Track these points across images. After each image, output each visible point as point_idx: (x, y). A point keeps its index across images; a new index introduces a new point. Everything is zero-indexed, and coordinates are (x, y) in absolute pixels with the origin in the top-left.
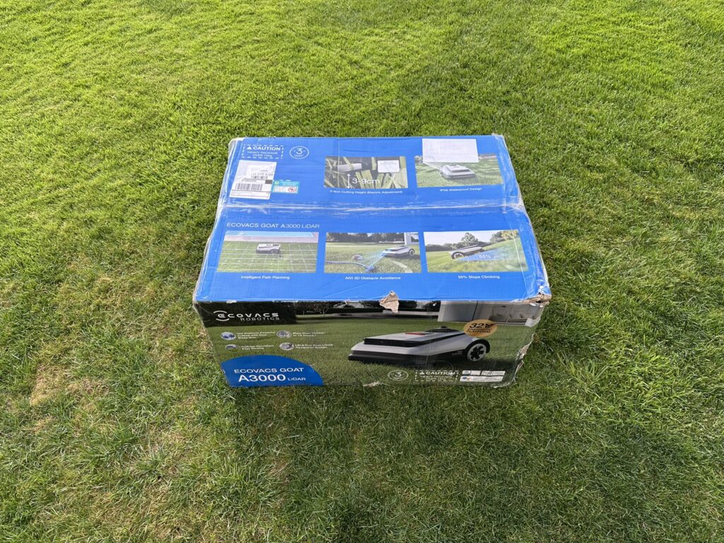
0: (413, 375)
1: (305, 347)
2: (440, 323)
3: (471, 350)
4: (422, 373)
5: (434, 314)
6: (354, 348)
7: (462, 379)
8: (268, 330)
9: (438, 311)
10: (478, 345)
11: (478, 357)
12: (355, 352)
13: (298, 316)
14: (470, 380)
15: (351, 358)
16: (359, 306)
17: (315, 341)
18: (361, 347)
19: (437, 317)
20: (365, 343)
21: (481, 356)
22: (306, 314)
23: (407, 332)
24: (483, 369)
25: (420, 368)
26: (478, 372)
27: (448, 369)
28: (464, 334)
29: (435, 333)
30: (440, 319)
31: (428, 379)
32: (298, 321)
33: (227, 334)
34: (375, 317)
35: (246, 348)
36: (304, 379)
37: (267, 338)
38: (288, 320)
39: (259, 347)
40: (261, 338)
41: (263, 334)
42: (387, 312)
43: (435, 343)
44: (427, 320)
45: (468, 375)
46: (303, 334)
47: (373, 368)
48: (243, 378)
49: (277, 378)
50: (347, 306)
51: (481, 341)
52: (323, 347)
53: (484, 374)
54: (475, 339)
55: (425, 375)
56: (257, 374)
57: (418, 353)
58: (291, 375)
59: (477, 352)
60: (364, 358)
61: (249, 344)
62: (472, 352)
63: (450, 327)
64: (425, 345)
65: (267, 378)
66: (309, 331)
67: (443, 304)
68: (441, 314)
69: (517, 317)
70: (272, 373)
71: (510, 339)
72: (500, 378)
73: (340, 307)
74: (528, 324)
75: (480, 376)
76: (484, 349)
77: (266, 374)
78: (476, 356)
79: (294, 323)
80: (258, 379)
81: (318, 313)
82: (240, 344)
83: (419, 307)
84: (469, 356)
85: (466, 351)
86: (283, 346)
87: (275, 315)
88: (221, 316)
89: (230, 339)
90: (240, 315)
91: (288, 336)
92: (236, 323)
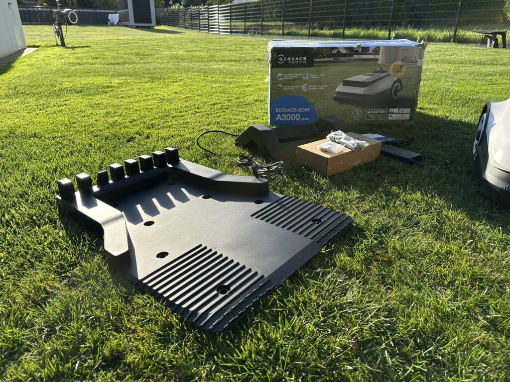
0: (365, 113)
1: (313, 88)
2: (379, 65)
3: (394, 89)
4: (369, 112)
5: (377, 57)
6: (337, 90)
7: (390, 118)
8: (299, 72)
9: (378, 54)
10: (397, 84)
11: (397, 96)
12: (338, 93)
13: (315, 60)
14: (394, 119)
15: (335, 99)
16: (343, 51)
17: (318, 83)
18: (341, 88)
19: (377, 60)
20: (343, 85)
21: (398, 94)
22: (319, 58)
23: (364, 73)
24: (399, 108)
25: (368, 107)
26: (396, 110)
27: (382, 108)
29: (377, 74)
30: (379, 62)
31: (373, 118)
32: (315, 64)
33: (280, 75)
34: (349, 61)
35: (286, 88)
36: (309, 119)
37: (297, 79)
38: (310, 64)
39: (292, 88)
40: (294, 79)
41: (296, 76)
42: (356, 57)
43: (376, 84)
44: (373, 63)
45: (392, 113)
46: (314, 76)
47: (346, 107)
48: (279, 117)
49: (295, 117)
50: (339, 51)
51: (399, 81)
52: (322, 88)
53: (400, 112)
54: (395, 79)
55: (371, 114)
56: (286, 113)
57: (368, 93)
58: (303, 115)
59: (397, 90)
60: (342, 98)
61: (287, 85)
62: (394, 91)
63: (384, 69)
64: (371, 86)
65: (291, 117)
66: (318, 73)
67: (381, 48)
68: (380, 57)
69: (413, 59)
70: (294, 113)
71: (412, 78)
72: (408, 116)
73: (335, 52)
74: (418, 65)
75: (398, 113)
76: (400, 88)
77: (291, 113)
78: (396, 94)
79: (312, 66)
80: (286, 117)
81: (324, 57)
82: (284, 84)
83: (370, 52)
84: (393, 95)
85: (391, 89)
86: (304, 87)
87: (305, 59)
88: (281, 59)
89: (280, 79)
90: (289, 59)
91: (307, 78)
92: (286, 65)
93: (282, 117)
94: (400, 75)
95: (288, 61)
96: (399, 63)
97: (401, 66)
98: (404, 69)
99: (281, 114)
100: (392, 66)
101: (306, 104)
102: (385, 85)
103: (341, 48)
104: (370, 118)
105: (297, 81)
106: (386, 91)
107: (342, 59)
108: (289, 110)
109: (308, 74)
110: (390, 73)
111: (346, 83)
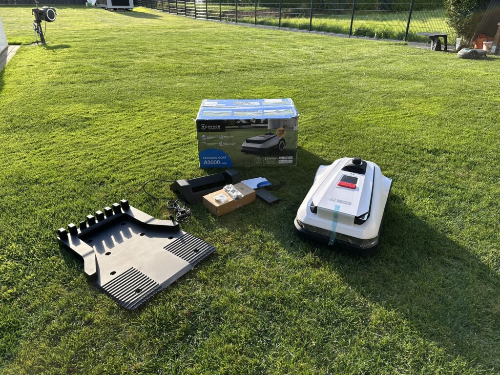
0: (263, 160)
1: (226, 144)
2: (269, 130)
3: (280, 145)
5: (266, 125)
6: (243, 145)
7: (279, 163)
8: (216, 135)
9: (267, 124)
10: (282, 142)
12: (244, 147)
13: (226, 127)
14: (282, 163)
15: (242, 151)
16: (244, 122)
17: (230, 141)
18: (245, 144)
19: (267, 127)
20: (247, 142)
21: (283, 148)
22: (229, 126)
23: (259, 135)
24: (285, 156)
25: (265, 156)
26: (283, 158)
27: (274, 156)
28: (276, 136)
29: (268, 136)
30: (269, 128)
31: (268, 162)
32: (226, 130)
33: (203, 136)
34: (249, 128)
35: (208, 144)
36: (226, 163)
37: (216, 139)
38: (223, 129)
39: (213, 144)
40: (214, 139)
41: (214, 137)
42: (252, 125)
43: (268, 141)
44: (265, 129)
45: (281, 159)
46: (227, 137)
47: (249, 156)
48: (205, 162)
49: (217, 162)
50: (241, 122)
51: (282, 139)
52: (233, 144)
53: (286, 159)
54: (280, 138)
55: (267, 160)
56: (211, 160)
57: (263, 147)
58: (222, 161)
59: (282, 146)
60: (246, 151)
61: (210, 142)
63: (272, 132)
64: (265, 143)
65: (214, 162)
66: (229, 135)
67: (269, 120)
68: (269, 125)
69: (291, 126)
70: (215, 159)
71: (291, 138)
72: (292, 161)
73: (239, 122)
74: (294, 129)
75: (285, 159)
76: (284, 144)
77: (214, 160)
78: (282, 148)
79: (224, 131)
80: (210, 162)
81: (232, 126)
82: (207, 142)
83: (262, 122)
84: (280, 148)
85: (278, 145)
86: (220, 144)
87: (219, 126)
88: (203, 127)
89: (204, 139)
90: (209, 127)
91: (222, 138)
92: (207, 130)
93: (208, 162)
94: (283, 136)
95: (207, 128)
96: (281, 129)
97: (283, 131)
98: (285, 133)
99: (207, 160)
100: (277, 130)
101: (223, 154)
102: (274, 142)
103: (242, 120)
104: (267, 162)
105: (216, 140)
106: (275, 146)
107: (243, 126)
108: (212, 158)
109: (222, 136)
110: (276, 134)
111: (248, 141)
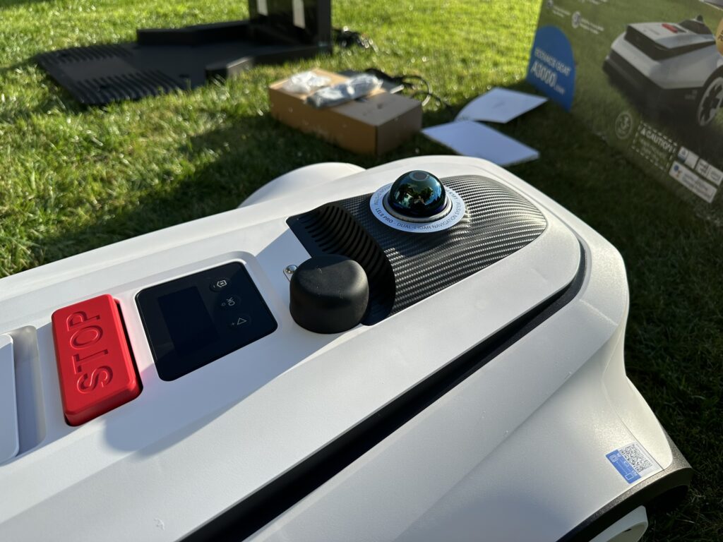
0: (635, 130)
3: (707, 94)
4: (643, 132)
6: (614, 45)
7: (673, 173)
10: (718, 81)
11: (707, 117)
12: (615, 55)
14: (680, 179)
17: (595, 16)
18: (621, 46)
20: (626, 37)
23: (665, 20)
24: (702, 155)
25: (648, 117)
26: (691, 158)
27: (670, 135)
28: (714, 43)
29: (688, 32)
31: (645, 151)
35: (555, 10)
36: (564, 91)
39: (562, 13)
45: (682, 162)
48: (535, 67)
49: (550, 78)
52: (596, 30)
53: (699, 170)
54: (719, 64)
56: (543, 65)
58: (560, 78)
59: (711, 101)
60: (617, 71)
61: (558, 3)
62: (707, 98)
64: (667, 61)
65: (546, 75)
70: (550, 69)
72: (713, 191)
75: (693, 171)
76: (720, 96)
77: (548, 67)
78: (706, 113)
80: (541, 73)
82: (555, 2)
84: (701, 108)
85: (701, 90)
86: (575, 18)
93: (538, 70)
99: (538, 62)
101: (568, 58)
102: (694, 72)
106: (689, 91)
108: (548, 59)
111: (636, 38)
